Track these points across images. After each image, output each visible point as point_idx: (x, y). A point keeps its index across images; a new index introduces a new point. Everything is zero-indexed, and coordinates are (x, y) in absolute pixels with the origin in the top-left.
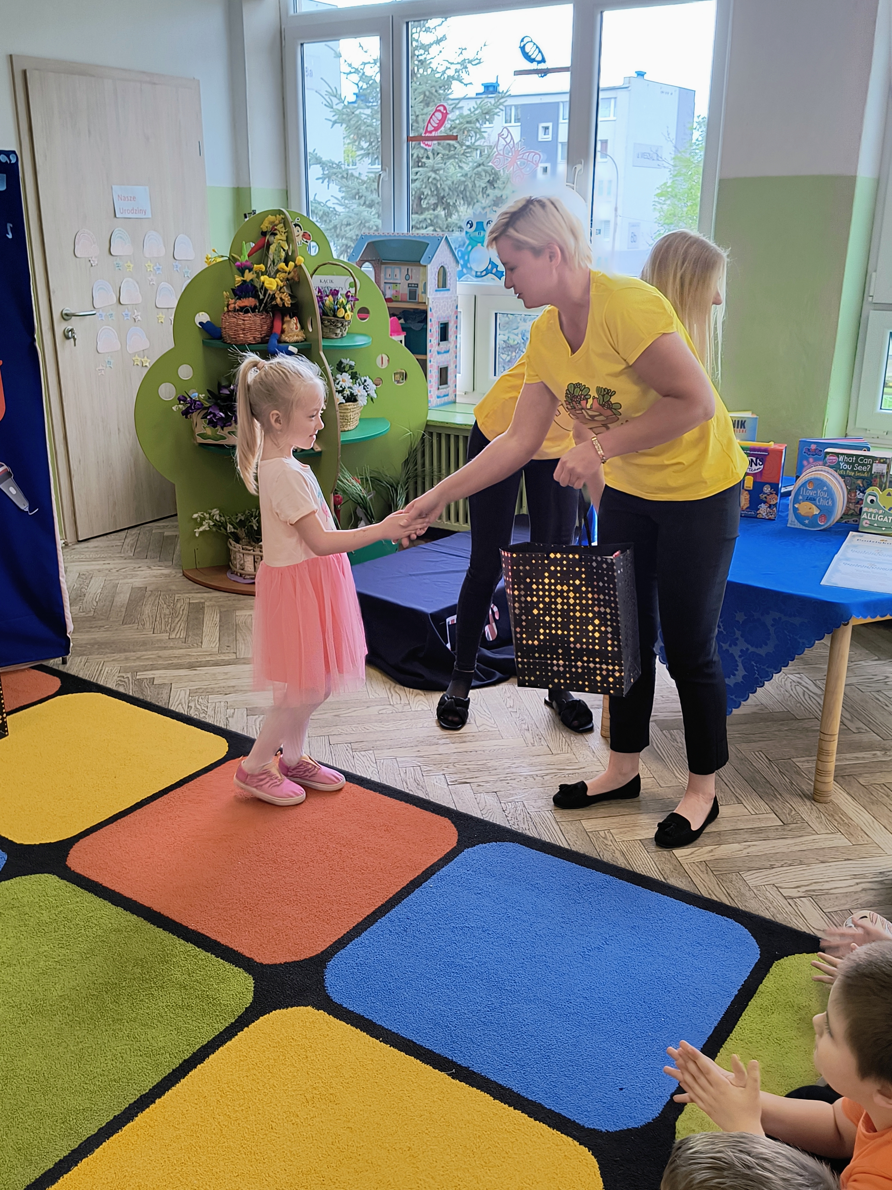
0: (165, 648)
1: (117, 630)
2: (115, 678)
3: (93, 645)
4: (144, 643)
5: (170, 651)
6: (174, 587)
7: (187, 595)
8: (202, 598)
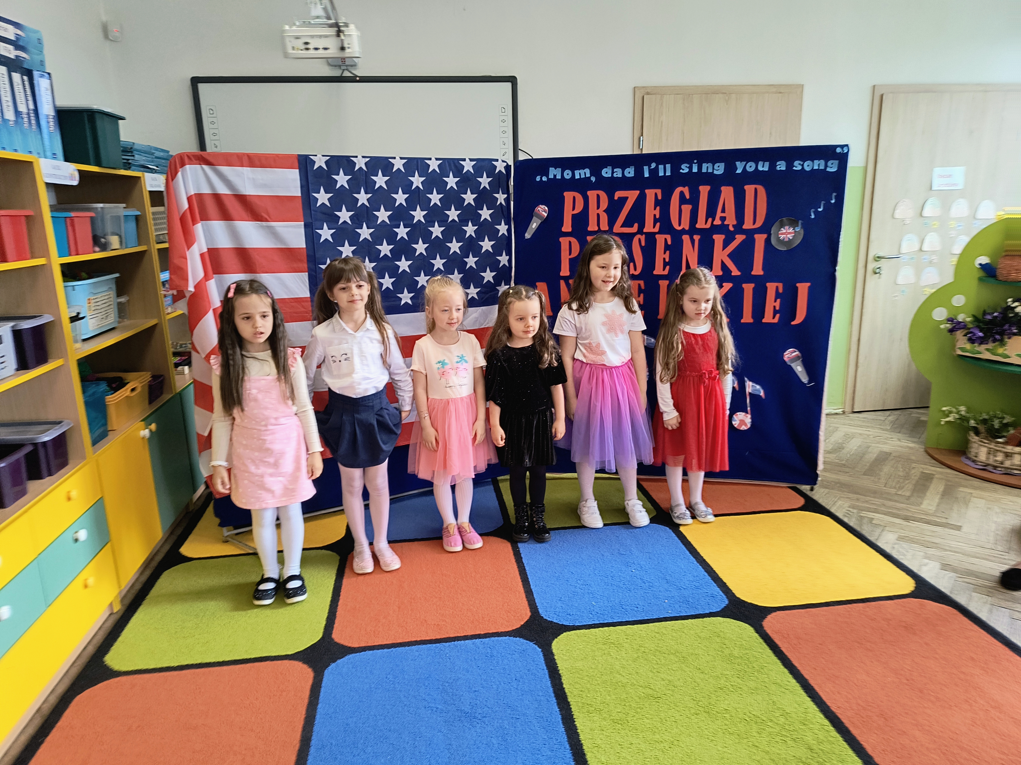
0: (890, 500)
1: (858, 477)
2: (844, 510)
3: (837, 483)
4: (875, 492)
5: (893, 503)
6: (913, 458)
7: (922, 466)
8: (935, 471)
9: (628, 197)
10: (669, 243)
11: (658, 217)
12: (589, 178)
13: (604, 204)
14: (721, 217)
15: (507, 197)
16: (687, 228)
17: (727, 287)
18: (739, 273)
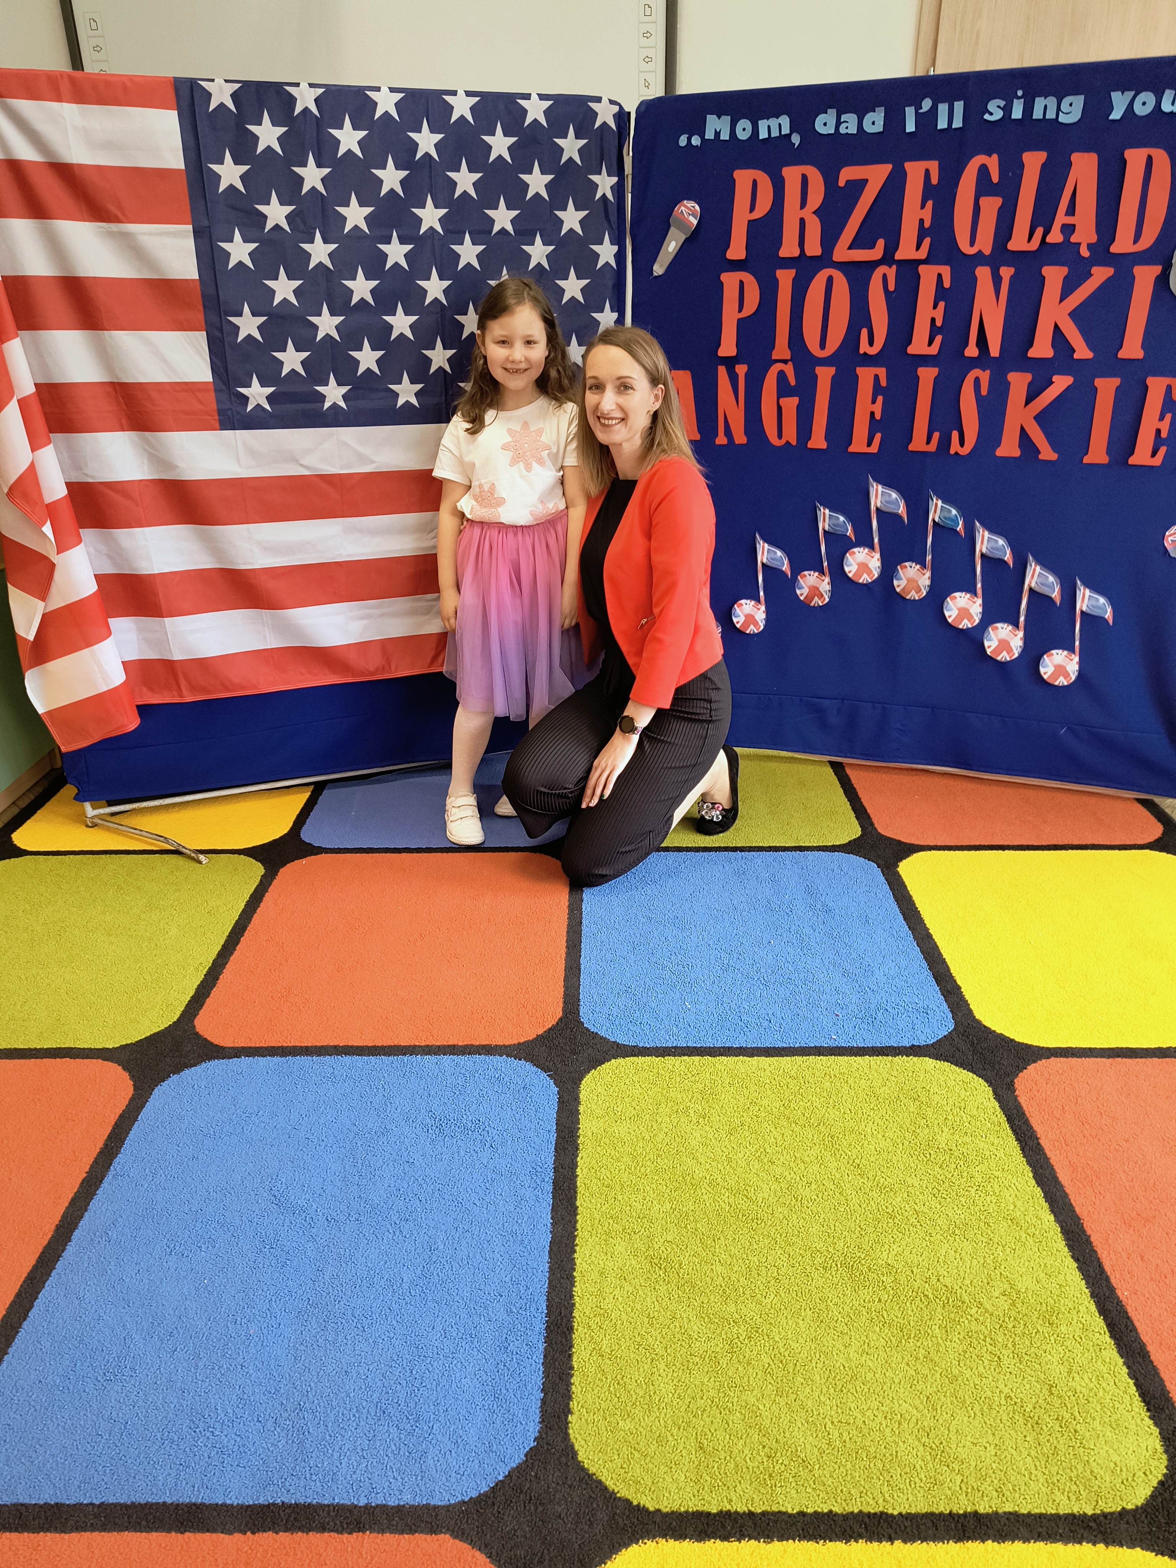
9: (867, 180)
10: (947, 284)
11: (927, 224)
12: (789, 136)
13: (816, 197)
14: (1063, 225)
15: (618, 182)
16: (987, 251)
17: (1061, 383)
18: (1090, 355)
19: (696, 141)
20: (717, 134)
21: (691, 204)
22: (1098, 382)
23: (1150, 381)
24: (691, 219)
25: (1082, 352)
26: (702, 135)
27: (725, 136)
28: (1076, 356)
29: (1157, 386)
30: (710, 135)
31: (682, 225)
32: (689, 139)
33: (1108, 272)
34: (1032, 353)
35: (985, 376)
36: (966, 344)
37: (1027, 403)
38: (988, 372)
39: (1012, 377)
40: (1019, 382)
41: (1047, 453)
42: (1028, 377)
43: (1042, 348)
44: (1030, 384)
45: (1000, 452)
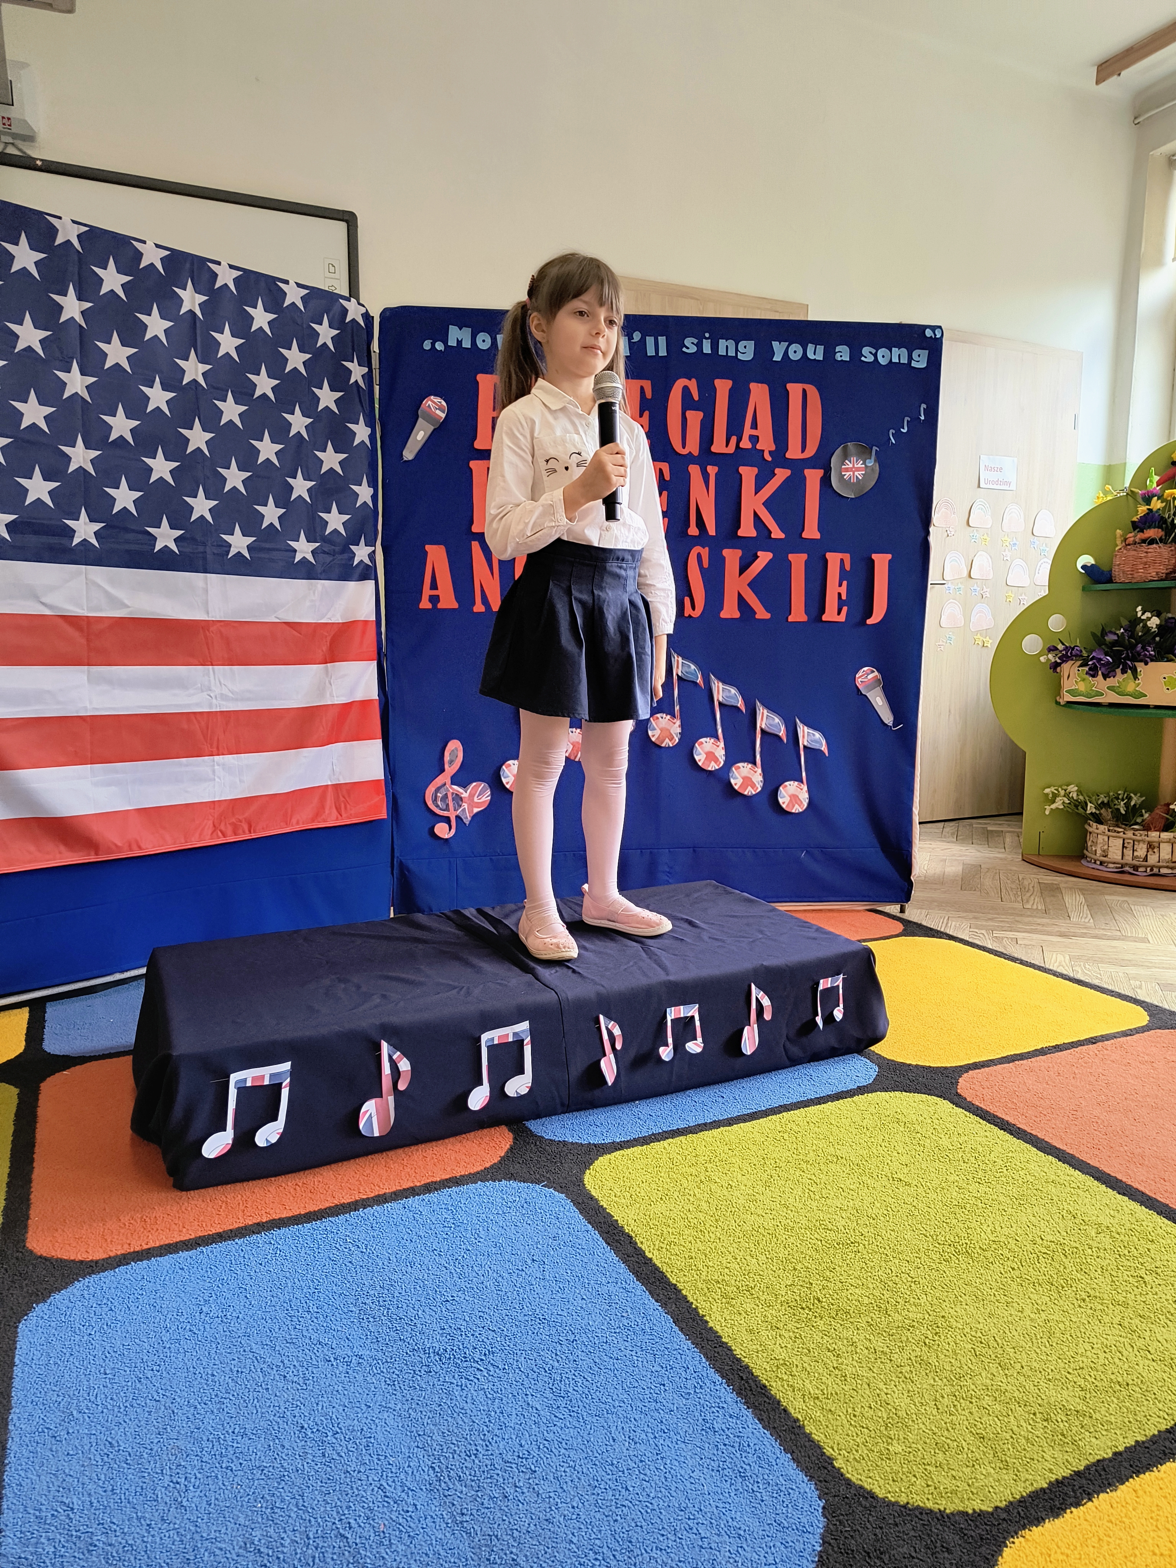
8: (1054, 880)
10: (667, 477)
14: (750, 436)
15: (367, 373)
16: (696, 453)
17: (764, 558)
18: (782, 536)
19: (439, 346)
20: (459, 342)
21: (437, 400)
22: (791, 557)
23: (829, 555)
24: (438, 412)
25: (777, 533)
26: (445, 342)
27: (467, 344)
28: (773, 536)
29: (834, 559)
30: (452, 342)
31: (430, 418)
32: (433, 344)
33: (787, 473)
34: (740, 533)
35: (705, 552)
36: (687, 525)
37: (742, 572)
38: (707, 549)
39: (726, 552)
40: (732, 557)
41: (762, 613)
42: (739, 553)
43: (747, 529)
44: (741, 558)
45: (724, 615)
